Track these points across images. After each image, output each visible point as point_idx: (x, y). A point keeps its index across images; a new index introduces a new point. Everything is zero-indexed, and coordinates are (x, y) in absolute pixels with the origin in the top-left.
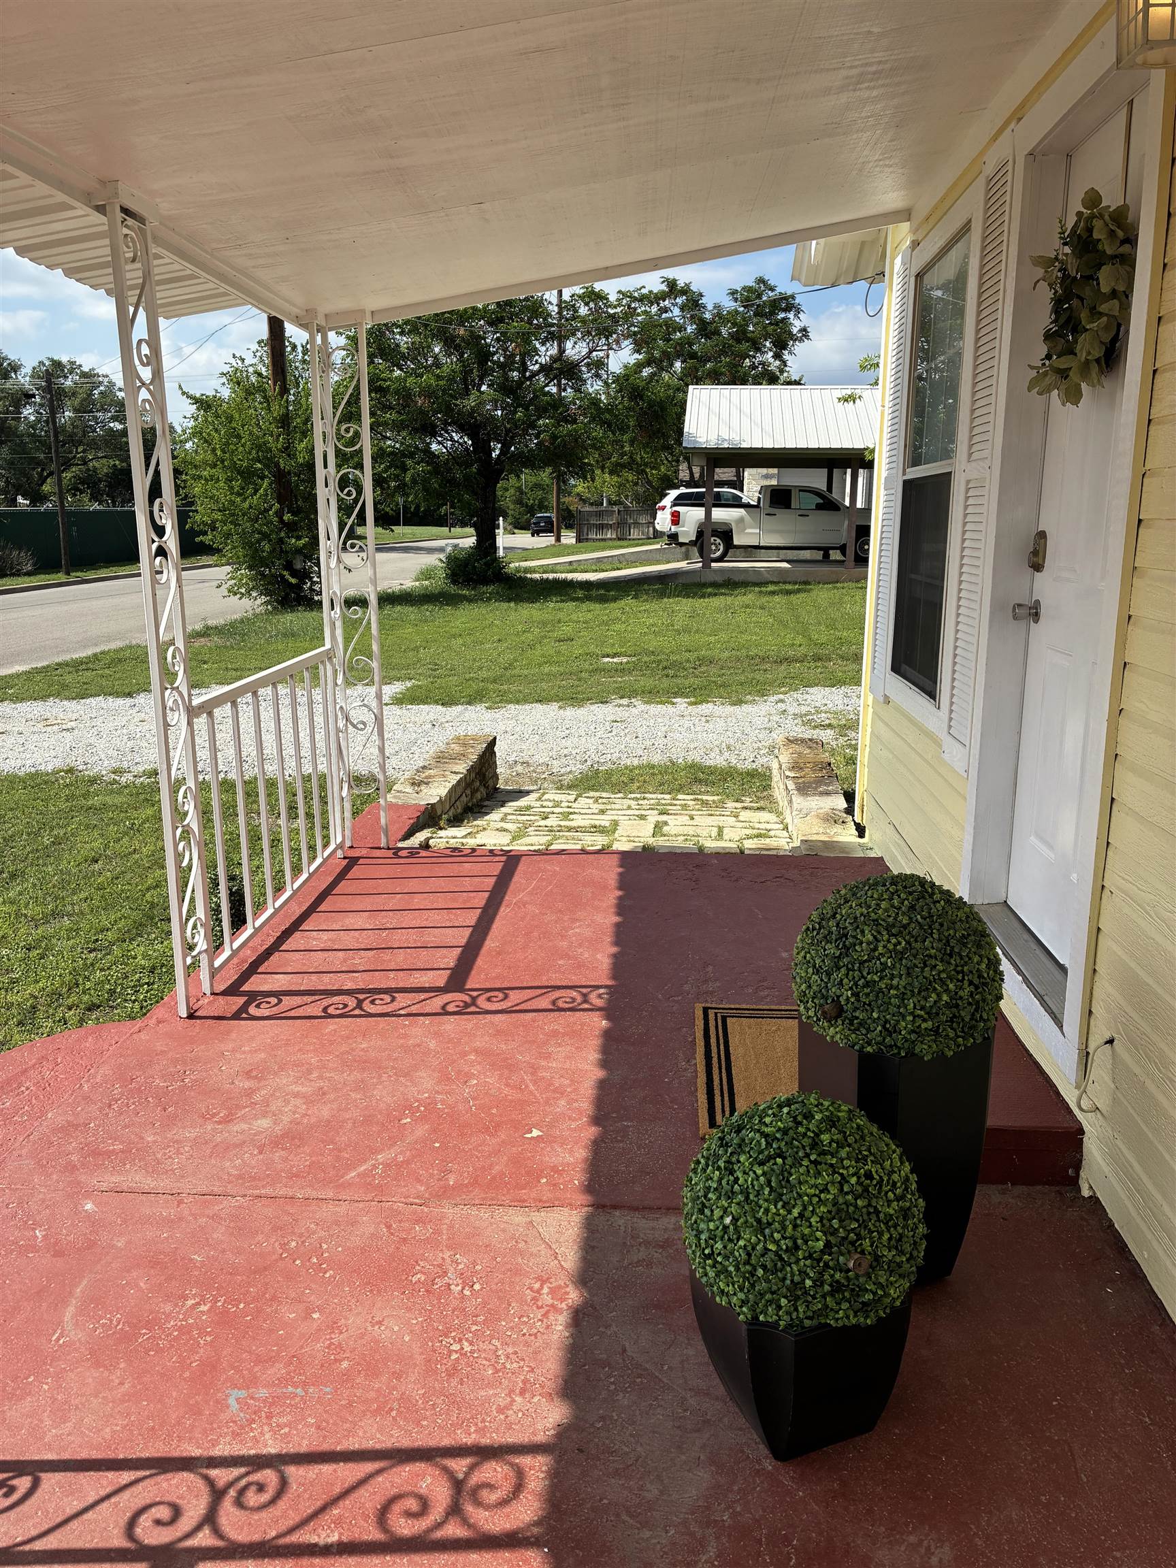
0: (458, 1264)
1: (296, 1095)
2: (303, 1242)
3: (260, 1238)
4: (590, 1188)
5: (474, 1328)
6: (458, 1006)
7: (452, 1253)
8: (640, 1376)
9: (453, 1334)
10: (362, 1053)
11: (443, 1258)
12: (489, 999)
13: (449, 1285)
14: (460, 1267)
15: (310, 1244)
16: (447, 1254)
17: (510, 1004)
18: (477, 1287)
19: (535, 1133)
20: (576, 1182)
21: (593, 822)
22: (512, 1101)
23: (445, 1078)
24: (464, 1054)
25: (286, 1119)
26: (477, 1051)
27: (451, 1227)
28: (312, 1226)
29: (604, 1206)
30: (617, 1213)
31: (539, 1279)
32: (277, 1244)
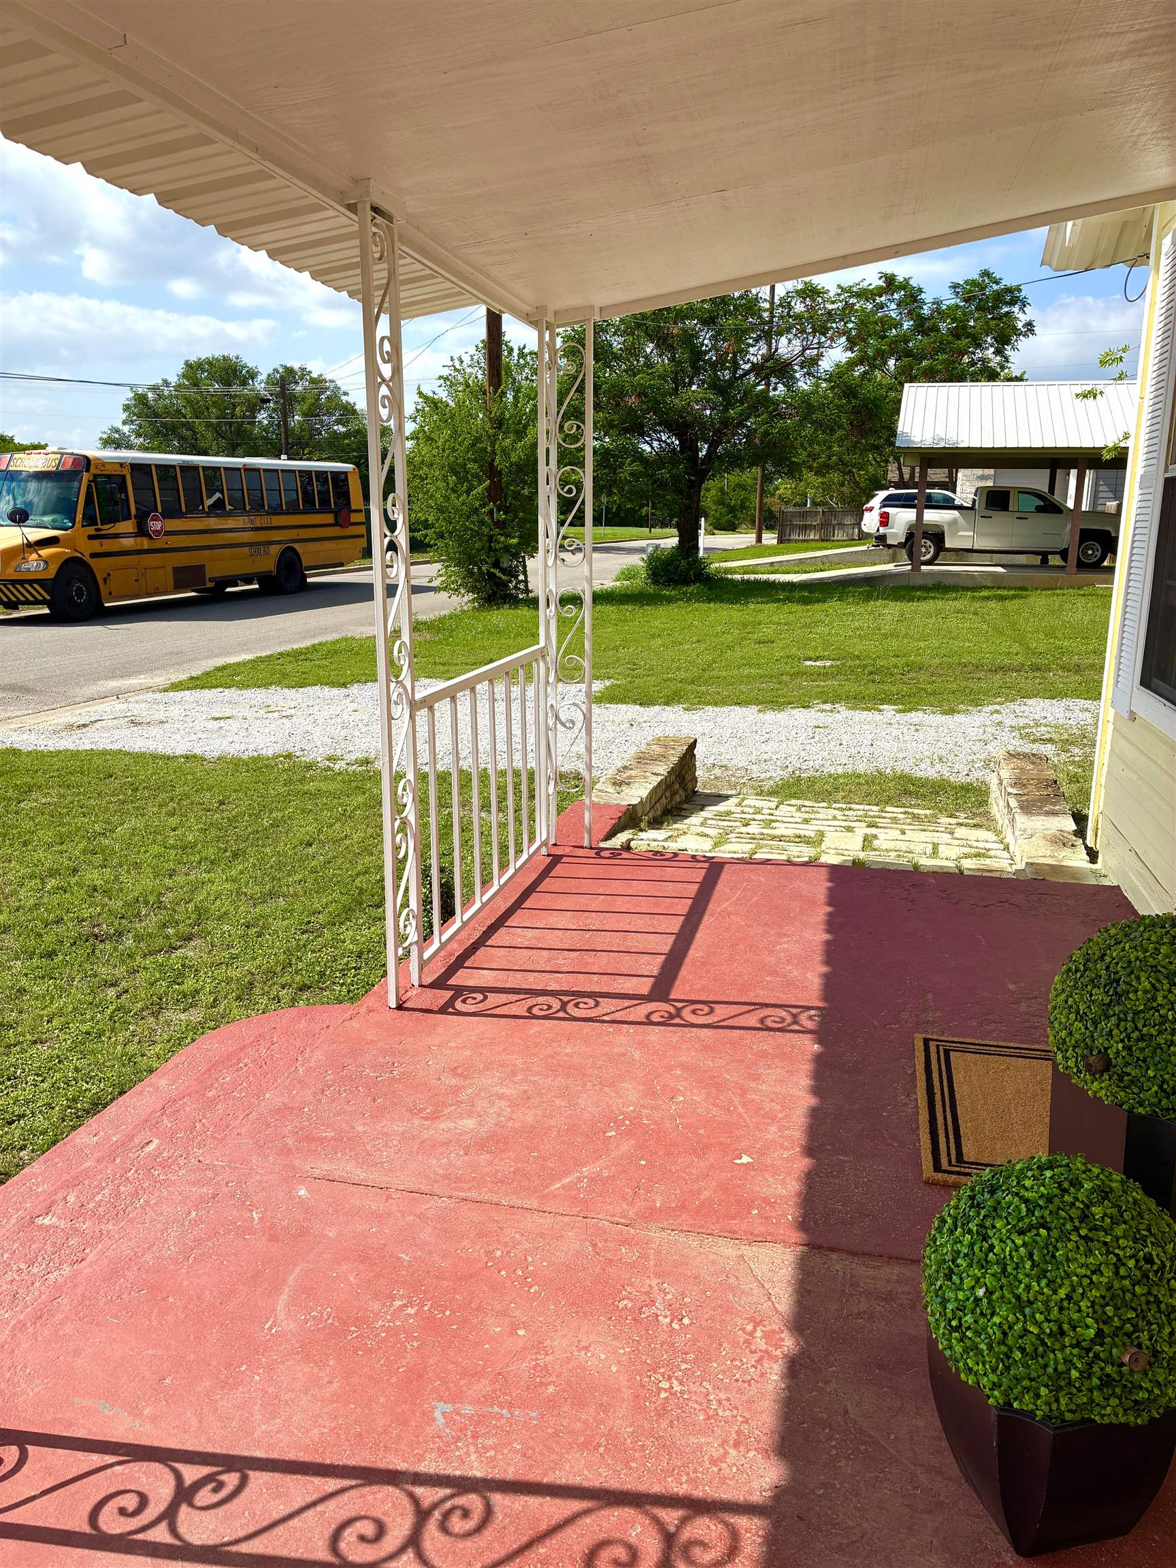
0: (666, 1294)
1: (501, 1097)
2: (508, 1252)
3: (465, 1243)
4: (803, 1225)
5: (684, 1366)
6: (662, 1017)
7: (659, 1281)
8: (865, 1442)
9: (662, 1370)
10: (566, 1058)
11: (650, 1286)
12: (694, 1012)
13: (657, 1316)
14: (669, 1297)
15: (516, 1255)
16: (654, 1282)
17: (716, 1019)
18: (686, 1321)
19: (745, 1159)
20: (790, 1217)
21: (797, 832)
22: (720, 1123)
23: (650, 1092)
24: (670, 1069)
25: (491, 1121)
26: (683, 1066)
27: (658, 1252)
28: (517, 1236)
29: (820, 1247)
30: (834, 1256)
31: (751, 1320)
32: (482, 1251)
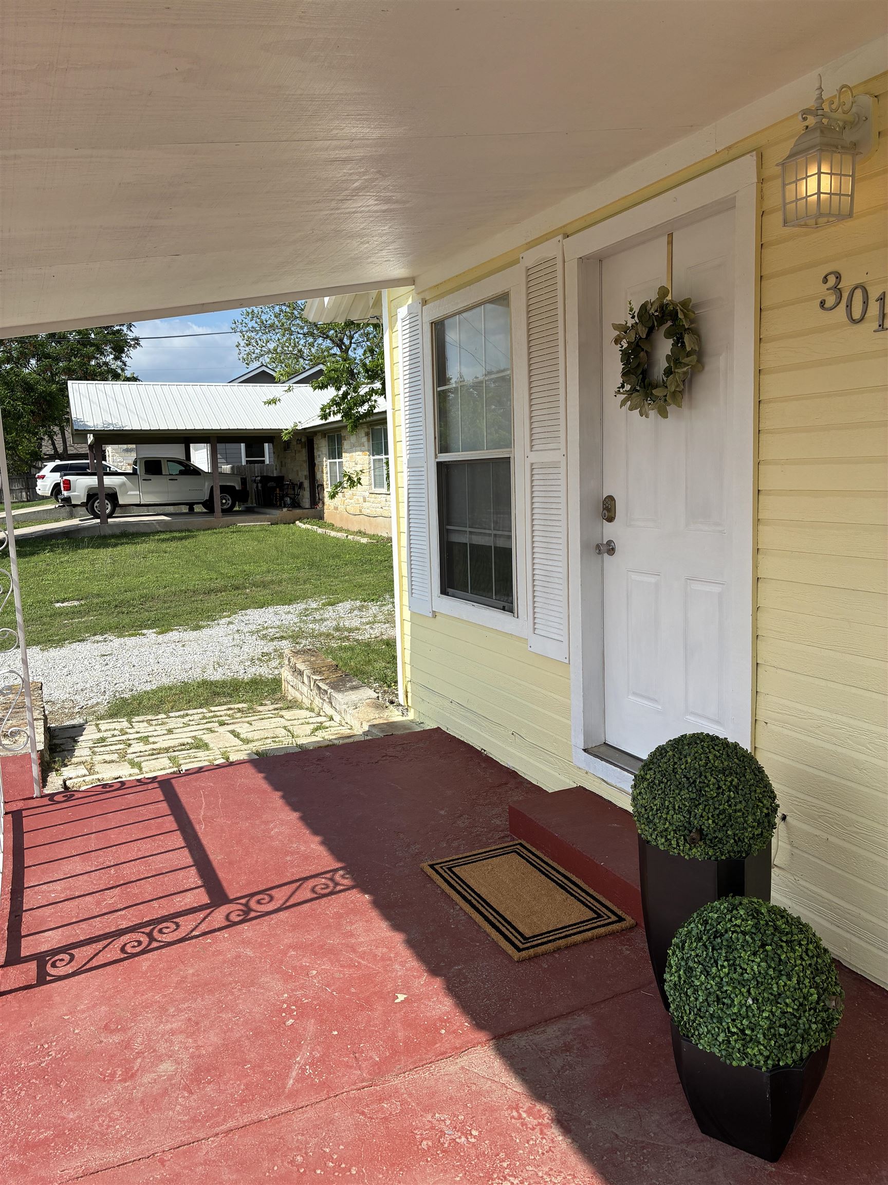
0: (444, 1121)
1: (173, 1032)
2: (306, 1153)
4: (479, 1024)
5: (505, 1165)
6: (239, 915)
7: (431, 1114)
9: (495, 1176)
10: (194, 978)
11: (429, 1121)
12: (259, 902)
13: (455, 1140)
14: (448, 1122)
15: (314, 1153)
16: (429, 1117)
17: (281, 902)
18: (475, 1133)
19: (401, 997)
20: (466, 1024)
22: (359, 978)
23: (287, 978)
24: (285, 953)
25: (185, 1056)
26: (290, 946)
27: (410, 1095)
28: (300, 1137)
29: (502, 1036)
30: (514, 1037)
31: (511, 1108)
32: (286, 1164)
